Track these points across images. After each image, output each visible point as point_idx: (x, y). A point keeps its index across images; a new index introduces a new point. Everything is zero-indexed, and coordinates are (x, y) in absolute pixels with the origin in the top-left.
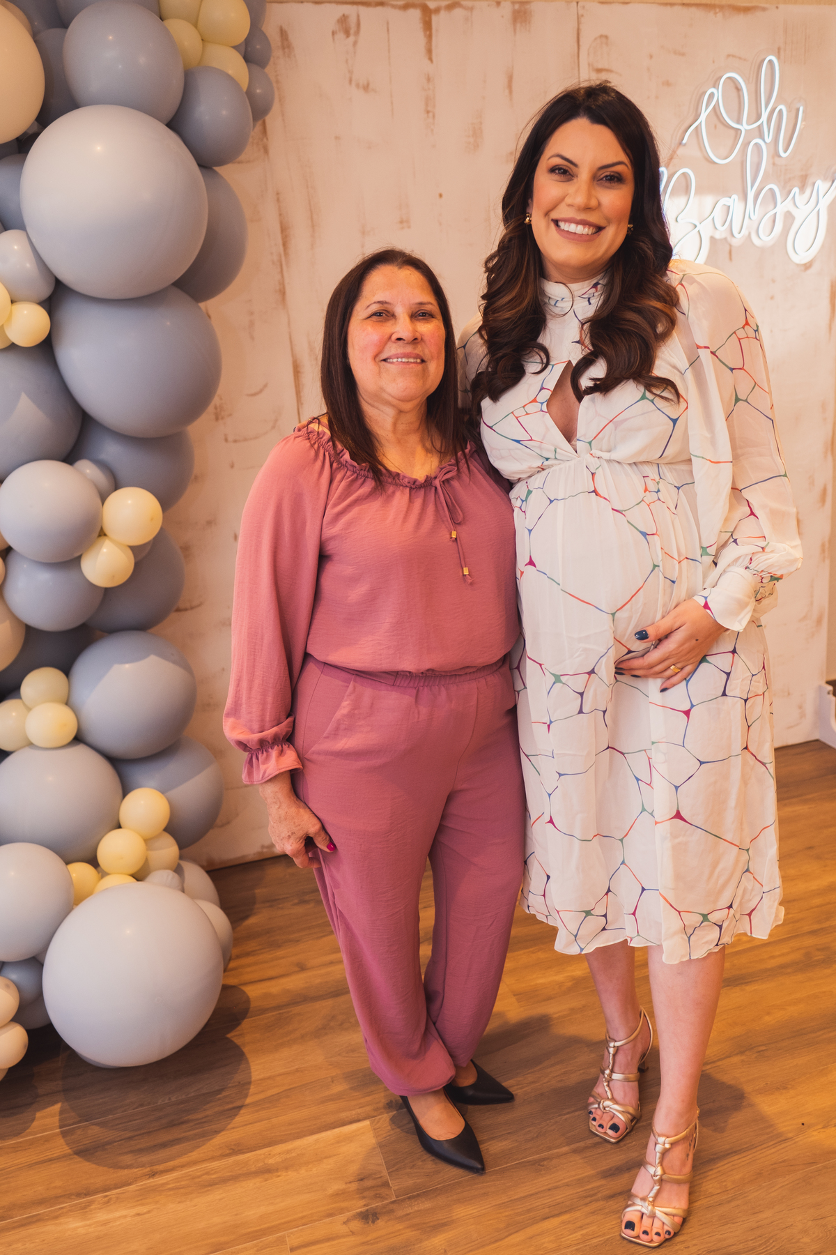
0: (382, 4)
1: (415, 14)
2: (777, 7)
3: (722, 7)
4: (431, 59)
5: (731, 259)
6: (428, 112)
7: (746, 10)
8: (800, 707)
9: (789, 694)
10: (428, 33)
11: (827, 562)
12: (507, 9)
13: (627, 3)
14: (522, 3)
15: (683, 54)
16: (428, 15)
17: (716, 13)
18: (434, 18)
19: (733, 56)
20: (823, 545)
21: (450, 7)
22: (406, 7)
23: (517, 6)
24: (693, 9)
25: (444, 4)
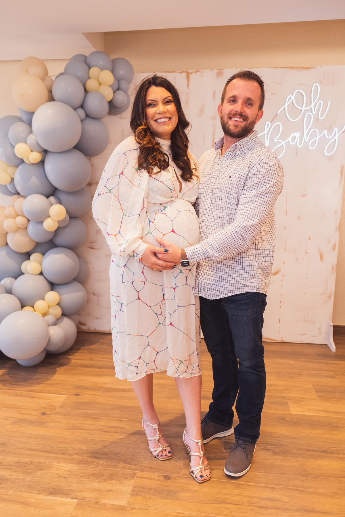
0: (174, 72)
1: (184, 74)
2: (321, 67)
3: (297, 68)
4: (188, 88)
5: (297, 155)
6: (186, 104)
7: (307, 68)
8: (319, 329)
9: (314, 323)
10: (188, 80)
11: (335, 274)
12: (215, 71)
13: (259, 68)
14: (221, 70)
15: (280, 84)
16: (188, 74)
17: (294, 70)
18: (190, 76)
19: (301, 84)
20: (333, 267)
21: (196, 72)
22: (181, 72)
23: (219, 71)
24: (285, 69)
25: (194, 71)
